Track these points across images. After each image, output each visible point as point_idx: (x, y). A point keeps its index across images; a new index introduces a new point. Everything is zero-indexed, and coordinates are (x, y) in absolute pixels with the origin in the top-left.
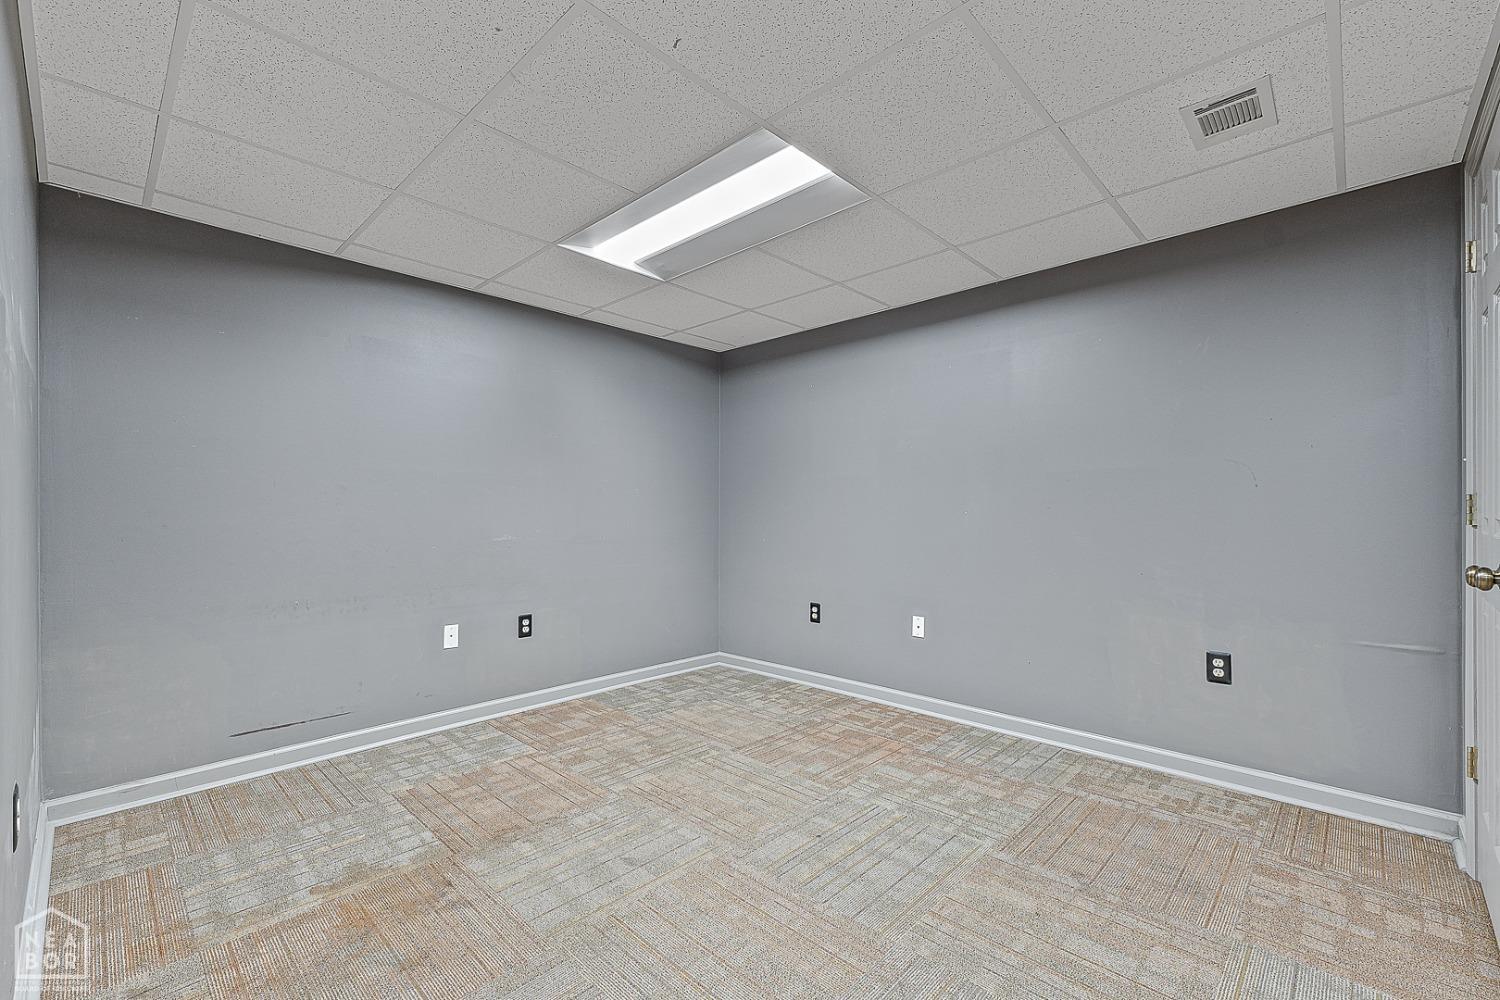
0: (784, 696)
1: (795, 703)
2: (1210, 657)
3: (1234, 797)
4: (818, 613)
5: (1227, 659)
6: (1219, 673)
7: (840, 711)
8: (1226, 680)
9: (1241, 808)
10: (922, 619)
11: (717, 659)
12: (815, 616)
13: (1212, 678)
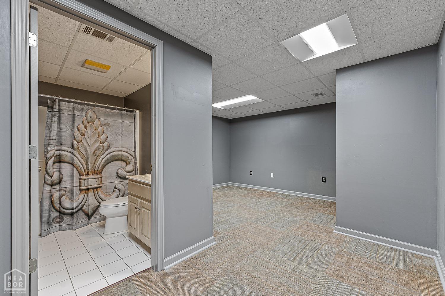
0: (245, 189)
1: (248, 190)
2: (323, 178)
3: (325, 201)
4: (252, 173)
5: (325, 178)
6: (324, 181)
7: (257, 191)
8: (325, 182)
9: (326, 202)
10: (273, 173)
11: (229, 184)
12: (251, 174)
13: (323, 182)
